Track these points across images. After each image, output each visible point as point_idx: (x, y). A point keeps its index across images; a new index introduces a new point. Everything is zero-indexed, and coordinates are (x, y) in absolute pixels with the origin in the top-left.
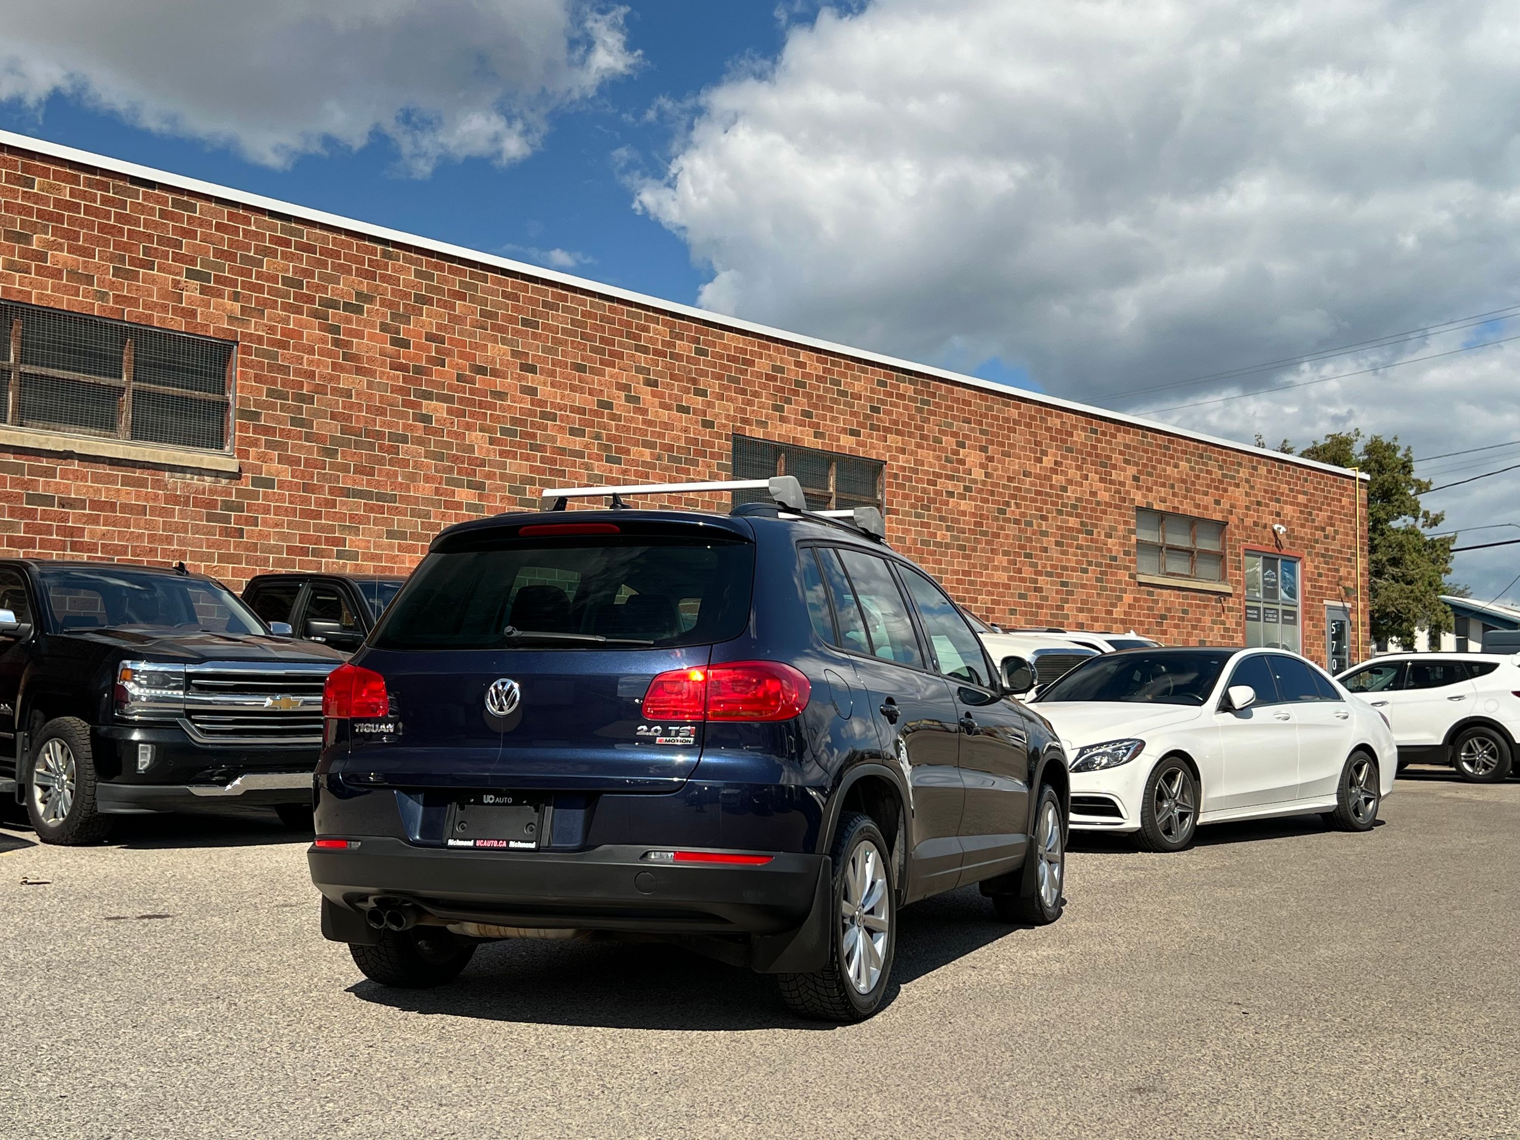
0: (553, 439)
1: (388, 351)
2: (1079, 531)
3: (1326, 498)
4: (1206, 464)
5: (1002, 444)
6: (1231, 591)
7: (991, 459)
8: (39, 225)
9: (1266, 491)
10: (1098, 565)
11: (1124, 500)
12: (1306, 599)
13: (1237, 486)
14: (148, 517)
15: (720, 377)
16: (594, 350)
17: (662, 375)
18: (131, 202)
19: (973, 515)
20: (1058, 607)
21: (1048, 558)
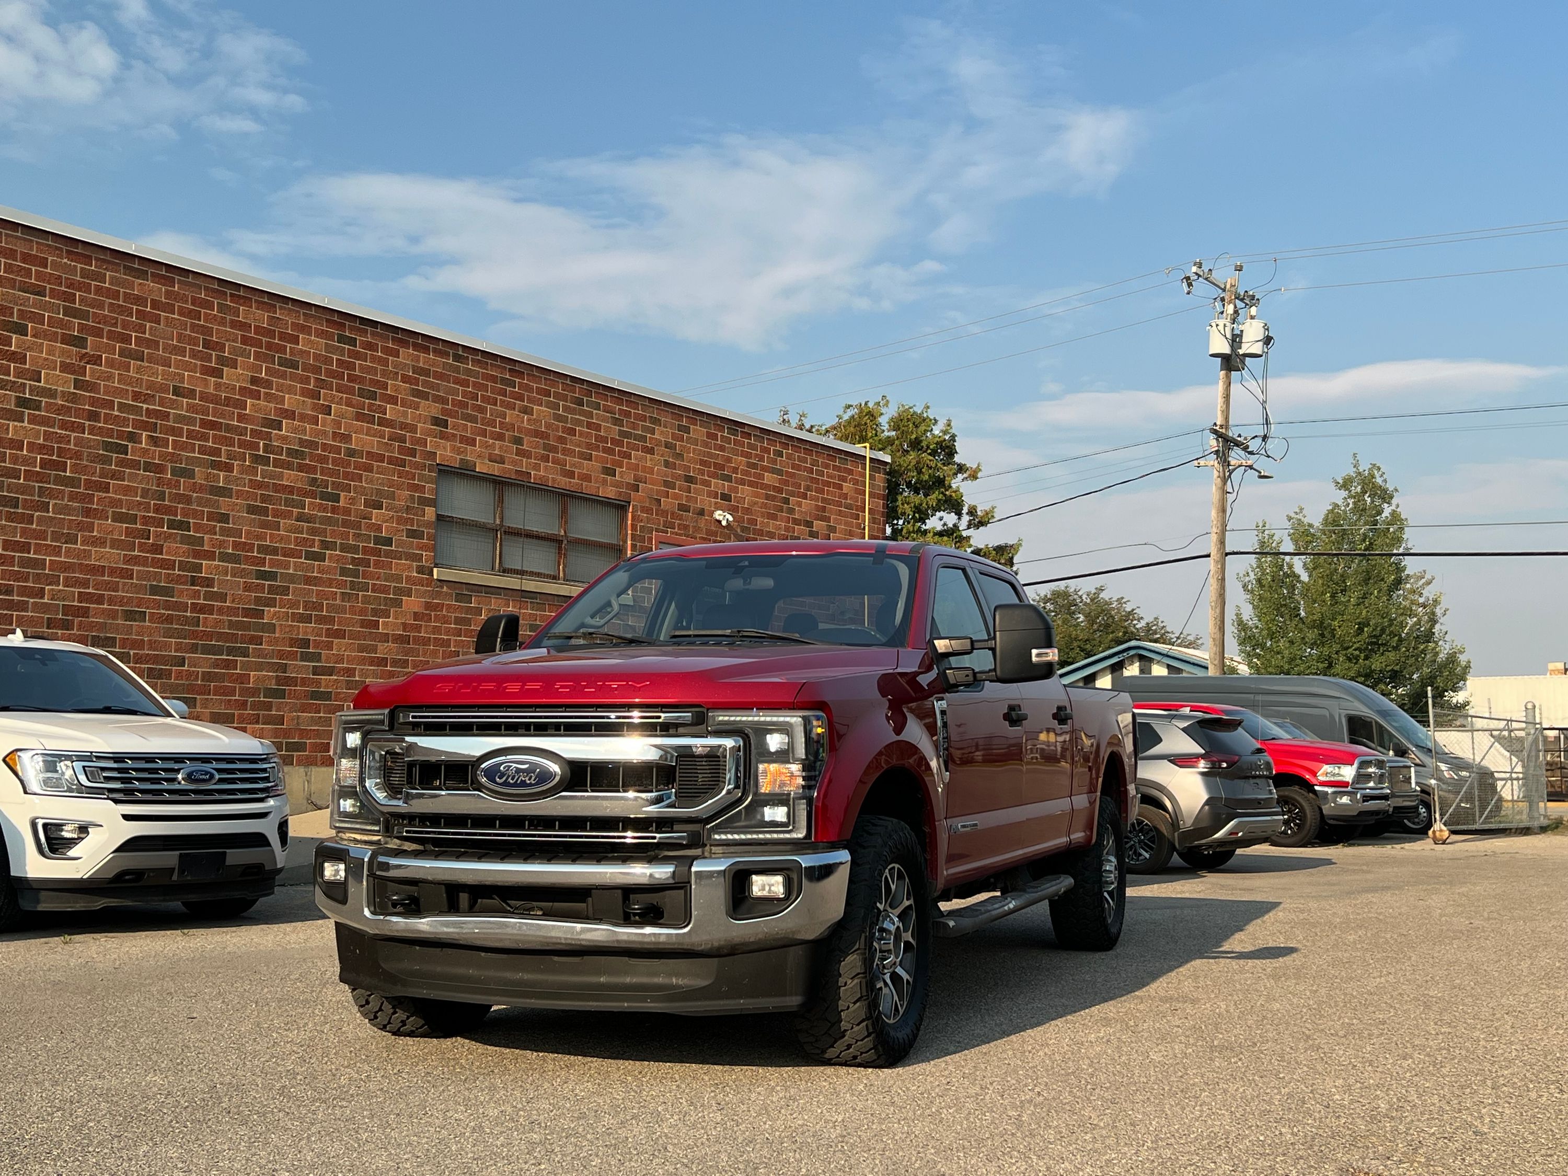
2: (306, 494)
3: (815, 481)
4: (590, 415)
5: (126, 339)
7: (96, 360)
9: (703, 463)
10: (345, 548)
11: (413, 453)
13: (651, 451)
19: (41, 449)
20: (247, 613)
21: (226, 532)
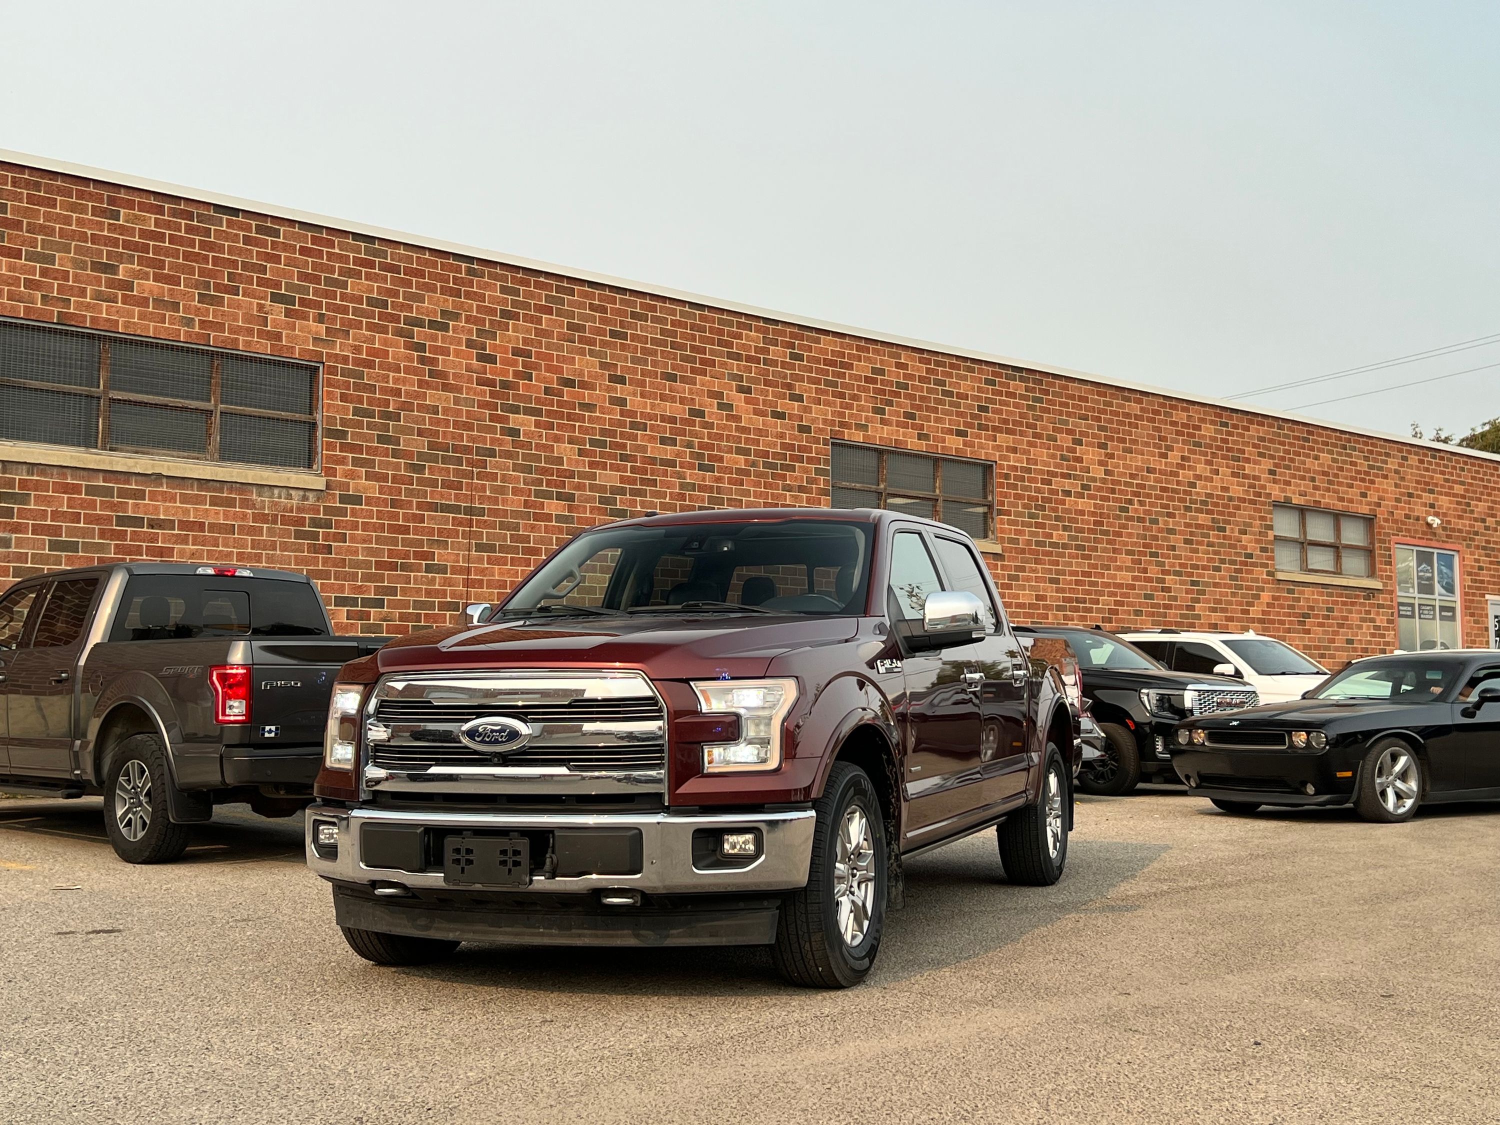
0: (644, 449)
1: (475, 367)
2: (1210, 528)
3: (1485, 487)
4: (1350, 456)
5: (1123, 441)
6: (1381, 588)
7: (1112, 456)
8: (125, 256)
9: (1418, 482)
10: (1231, 562)
11: (1259, 495)
12: (1466, 594)
13: (1386, 477)
14: (236, 536)
15: (817, 381)
16: (684, 359)
17: (756, 381)
18: (215, 230)
19: (1093, 514)
20: (1189, 608)
21: (1176, 557)
